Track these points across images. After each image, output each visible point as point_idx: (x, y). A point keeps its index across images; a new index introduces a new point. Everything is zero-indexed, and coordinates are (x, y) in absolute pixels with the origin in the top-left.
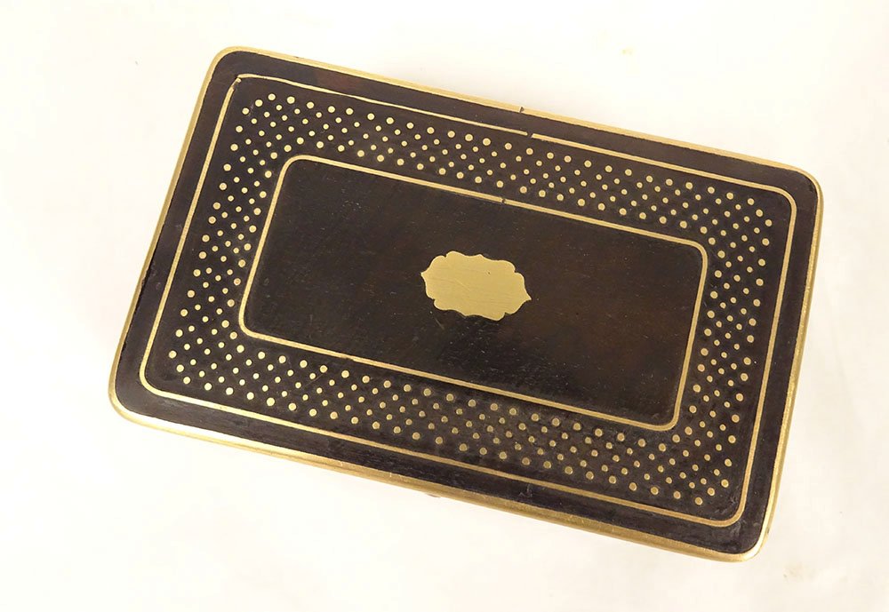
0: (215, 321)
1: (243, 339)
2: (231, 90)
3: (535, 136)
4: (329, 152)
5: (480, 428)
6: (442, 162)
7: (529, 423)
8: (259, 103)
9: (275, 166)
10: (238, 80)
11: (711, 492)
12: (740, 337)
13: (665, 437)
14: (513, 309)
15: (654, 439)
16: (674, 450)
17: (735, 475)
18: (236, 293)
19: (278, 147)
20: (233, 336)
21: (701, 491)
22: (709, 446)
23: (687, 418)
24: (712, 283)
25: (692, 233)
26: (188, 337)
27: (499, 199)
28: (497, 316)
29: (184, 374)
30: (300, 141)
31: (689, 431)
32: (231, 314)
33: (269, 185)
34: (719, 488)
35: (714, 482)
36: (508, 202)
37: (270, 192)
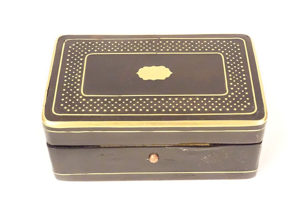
0: (75, 95)
1: (84, 97)
2: (64, 44)
3: (161, 38)
4: (98, 52)
5: (167, 105)
6: (134, 48)
7: (182, 101)
8: (74, 45)
9: (83, 57)
10: (66, 41)
11: (245, 106)
12: (240, 70)
13: (226, 96)
14: (168, 76)
15: (223, 98)
16: (229, 99)
17: (251, 101)
18: (79, 87)
19: (83, 53)
20: (81, 97)
21: (242, 107)
22: (240, 96)
23: (230, 91)
25: (216, 50)
26: (65, 100)
27: (155, 53)
28: (164, 78)
29: (67, 109)
30: (89, 51)
31: (233, 94)
32: (79, 92)
33: (83, 62)
34: (247, 105)
36: (158, 53)
37: (83, 63)
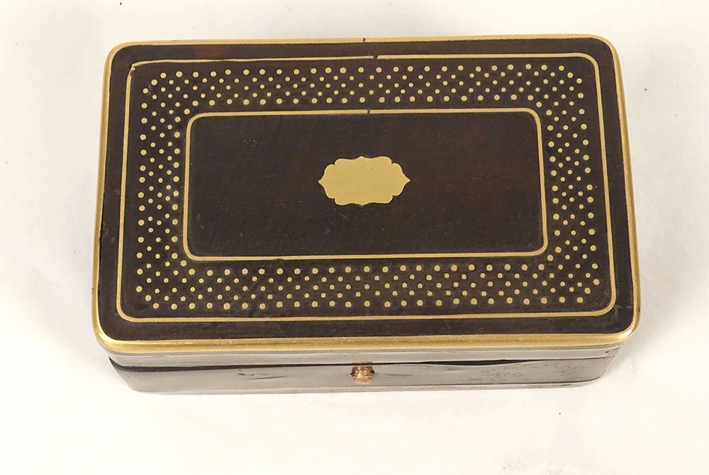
0: (166, 256)
1: (191, 264)
2: (129, 78)
3: (380, 57)
4: (221, 106)
5: (397, 286)
6: (312, 93)
7: (433, 273)
8: (154, 82)
9: (181, 127)
10: (133, 69)
11: (588, 291)
12: (579, 171)
13: (542, 259)
14: (399, 192)
15: (533, 263)
16: (551, 267)
17: (603, 273)
18: (177, 231)
19: (179, 112)
20: (184, 263)
21: (579, 292)
22: (576, 257)
23: (554, 241)
24: (547, 136)
25: (522, 101)
26: (148, 273)
27: (365, 112)
28: (387, 200)
29: (152, 302)
30: (195, 103)
31: (558, 250)
32: (177, 247)
33: (180, 143)
34: (593, 287)
35: (588, 283)
36: (373, 112)
37: (182, 147)
